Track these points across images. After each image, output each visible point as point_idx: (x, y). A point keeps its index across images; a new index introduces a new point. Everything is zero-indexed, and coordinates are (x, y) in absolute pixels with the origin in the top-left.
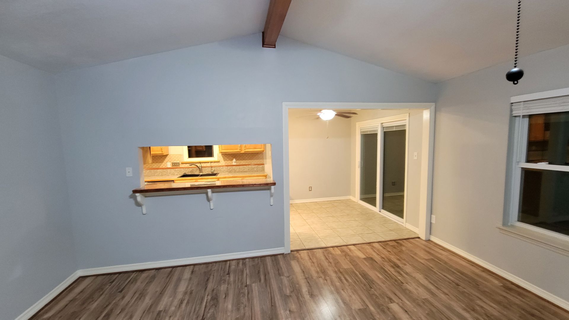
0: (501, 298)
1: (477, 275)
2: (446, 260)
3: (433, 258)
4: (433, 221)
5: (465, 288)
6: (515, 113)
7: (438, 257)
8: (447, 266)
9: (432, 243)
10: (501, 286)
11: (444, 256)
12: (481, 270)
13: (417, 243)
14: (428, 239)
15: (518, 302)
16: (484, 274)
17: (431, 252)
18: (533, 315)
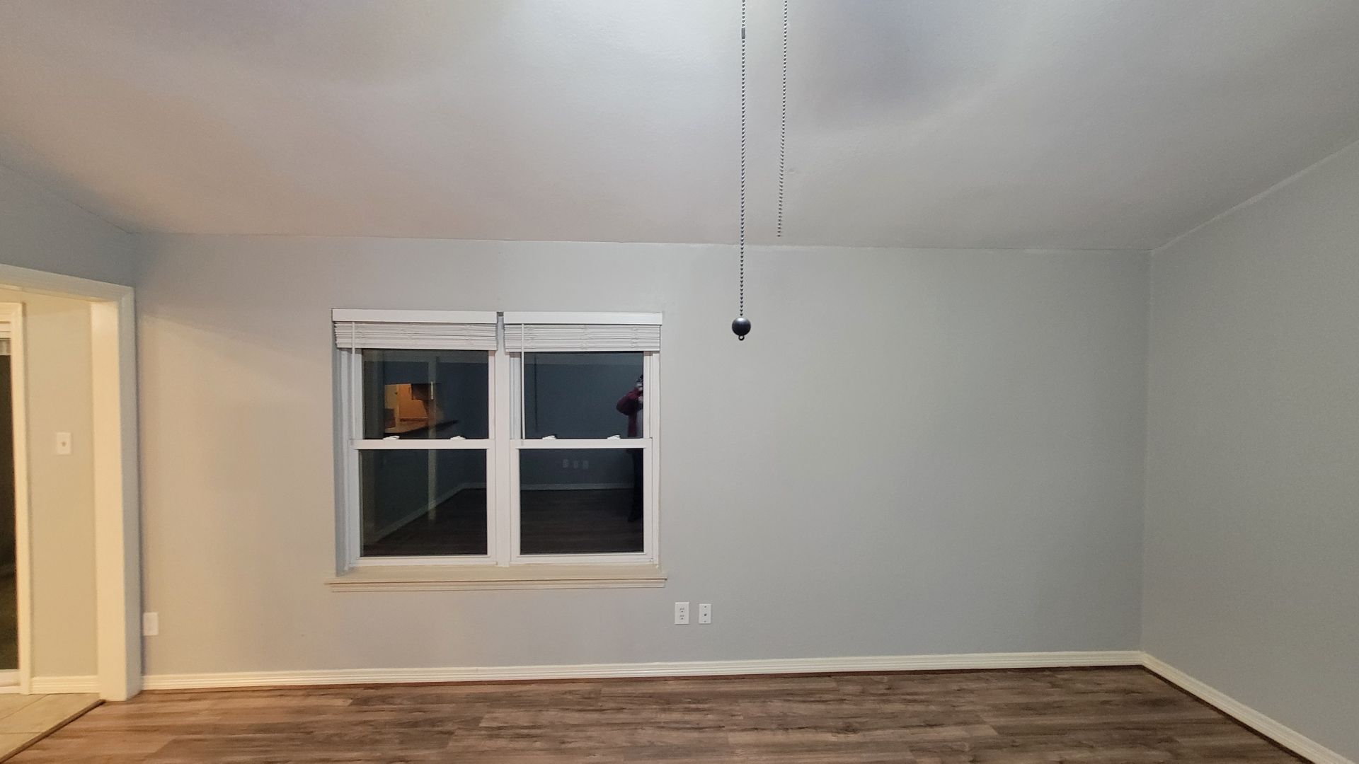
0: (360, 728)
1: (301, 711)
2: (213, 719)
3: (174, 737)
4: (152, 629)
5: (287, 759)
6: (342, 342)
7: (189, 726)
8: (221, 736)
9: (153, 698)
10: (351, 705)
11: (202, 712)
12: (303, 695)
13: (101, 724)
14: (136, 692)
15: (385, 717)
16: (312, 701)
17: (161, 724)
18: (415, 724)
